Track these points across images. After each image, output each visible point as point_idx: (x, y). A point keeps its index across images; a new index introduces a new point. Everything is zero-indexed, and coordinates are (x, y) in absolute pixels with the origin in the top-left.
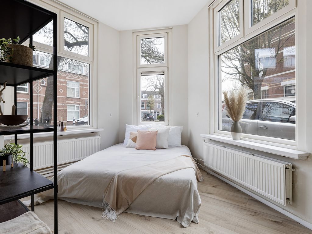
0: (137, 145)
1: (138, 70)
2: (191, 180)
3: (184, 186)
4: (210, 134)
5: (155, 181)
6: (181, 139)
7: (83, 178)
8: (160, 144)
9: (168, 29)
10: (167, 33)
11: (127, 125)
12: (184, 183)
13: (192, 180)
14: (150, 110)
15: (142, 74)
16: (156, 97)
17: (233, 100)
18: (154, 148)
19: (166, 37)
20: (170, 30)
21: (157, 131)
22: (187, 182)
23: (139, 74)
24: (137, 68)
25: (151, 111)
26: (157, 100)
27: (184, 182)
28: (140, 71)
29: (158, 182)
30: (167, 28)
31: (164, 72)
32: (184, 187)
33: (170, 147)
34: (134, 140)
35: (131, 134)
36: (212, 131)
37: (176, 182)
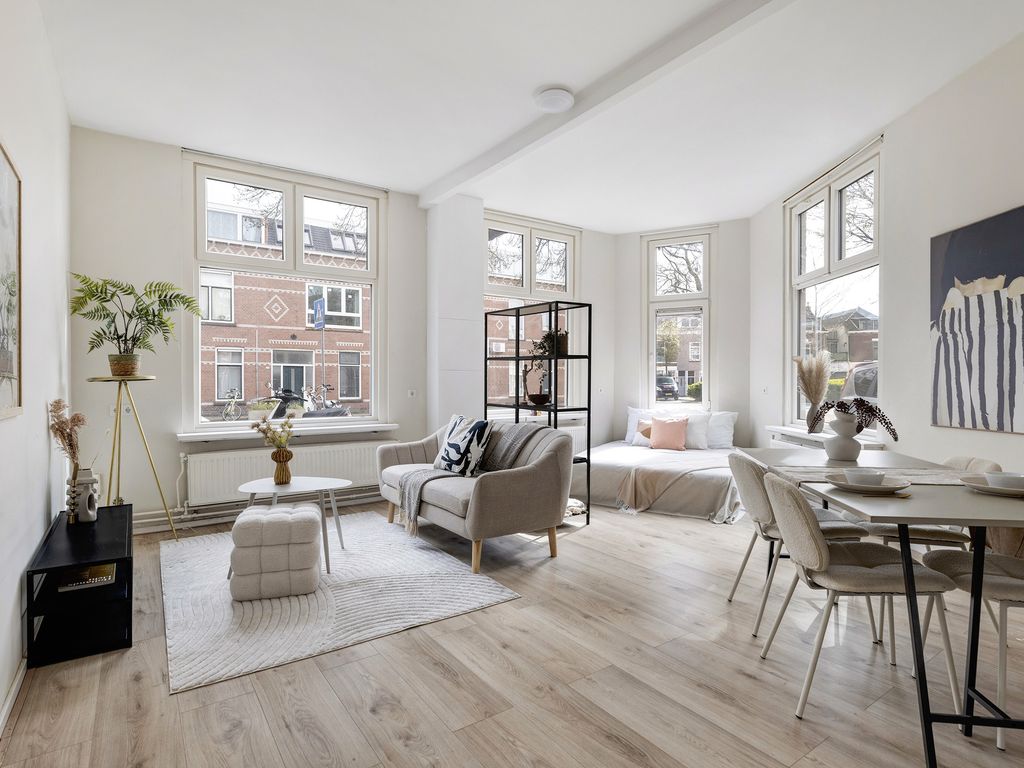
0: (652, 441)
1: (651, 305)
3: (721, 483)
4: (784, 425)
6: (734, 435)
8: (692, 441)
9: (710, 228)
11: (629, 408)
12: (722, 480)
14: (666, 365)
15: (658, 315)
16: (685, 324)
17: (810, 371)
18: (681, 446)
19: (706, 242)
20: (715, 230)
21: (687, 420)
22: (724, 478)
23: (652, 314)
24: (650, 303)
25: (670, 368)
26: (689, 333)
28: (654, 307)
30: (708, 227)
31: (702, 309)
32: (721, 485)
33: (711, 447)
34: (647, 433)
35: (640, 424)
36: (788, 421)
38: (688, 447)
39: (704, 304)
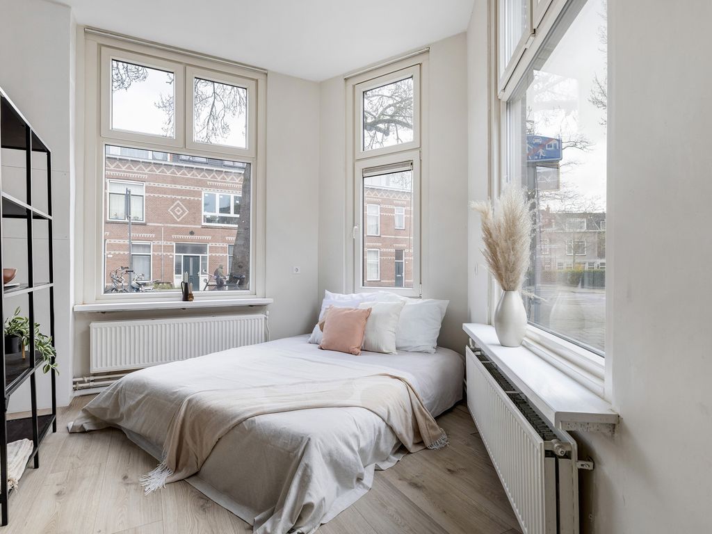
0: (322, 339)
1: (357, 164)
2: (309, 436)
3: (289, 448)
4: (490, 323)
5: (241, 425)
7: (143, 396)
8: (374, 340)
9: (420, 54)
10: (420, 64)
11: (327, 292)
12: (291, 442)
13: (312, 438)
15: (365, 175)
18: (355, 347)
19: (417, 76)
20: (425, 56)
21: (370, 310)
22: (300, 440)
23: (358, 175)
24: (355, 160)
27: (292, 440)
28: (360, 166)
29: (246, 428)
30: (417, 53)
31: (412, 164)
32: (289, 452)
37: (277, 434)
38: (366, 349)
39: (414, 156)
